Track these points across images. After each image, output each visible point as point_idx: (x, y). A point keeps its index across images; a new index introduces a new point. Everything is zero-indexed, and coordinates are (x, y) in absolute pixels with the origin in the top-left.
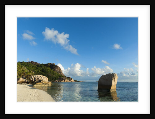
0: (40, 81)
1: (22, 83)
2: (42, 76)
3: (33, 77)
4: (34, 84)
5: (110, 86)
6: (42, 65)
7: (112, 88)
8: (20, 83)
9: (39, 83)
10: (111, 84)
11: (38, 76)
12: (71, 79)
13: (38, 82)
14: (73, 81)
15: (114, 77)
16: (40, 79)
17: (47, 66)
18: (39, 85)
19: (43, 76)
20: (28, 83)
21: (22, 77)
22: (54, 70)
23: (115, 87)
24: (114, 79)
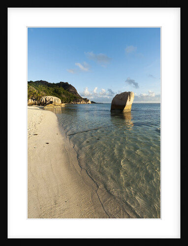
0: (51, 102)
1: (32, 105)
2: (53, 97)
3: (44, 99)
4: (45, 106)
5: (124, 106)
6: (54, 84)
7: (125, 108)
8: (30, 105)
9: (50, 105)
10: (126, 104)
11: (49, 97)
12: (88, 100)
13: (48, 104)
14: (90, 102)
15: (130, 96)
16: (51, 100)
17: (59, 86)
18: (50, 106)
19: (55, 97)
20: (39, 105)
21: (32, 99)
22: (68, 91)
23: (130, 107)
24: (130, 98)
